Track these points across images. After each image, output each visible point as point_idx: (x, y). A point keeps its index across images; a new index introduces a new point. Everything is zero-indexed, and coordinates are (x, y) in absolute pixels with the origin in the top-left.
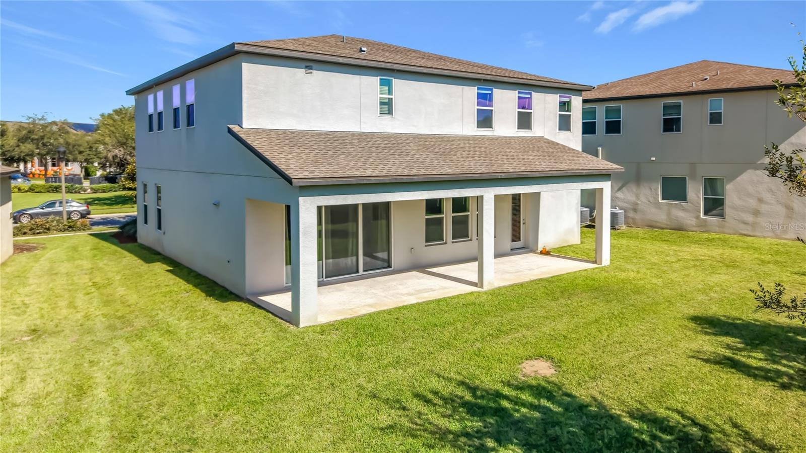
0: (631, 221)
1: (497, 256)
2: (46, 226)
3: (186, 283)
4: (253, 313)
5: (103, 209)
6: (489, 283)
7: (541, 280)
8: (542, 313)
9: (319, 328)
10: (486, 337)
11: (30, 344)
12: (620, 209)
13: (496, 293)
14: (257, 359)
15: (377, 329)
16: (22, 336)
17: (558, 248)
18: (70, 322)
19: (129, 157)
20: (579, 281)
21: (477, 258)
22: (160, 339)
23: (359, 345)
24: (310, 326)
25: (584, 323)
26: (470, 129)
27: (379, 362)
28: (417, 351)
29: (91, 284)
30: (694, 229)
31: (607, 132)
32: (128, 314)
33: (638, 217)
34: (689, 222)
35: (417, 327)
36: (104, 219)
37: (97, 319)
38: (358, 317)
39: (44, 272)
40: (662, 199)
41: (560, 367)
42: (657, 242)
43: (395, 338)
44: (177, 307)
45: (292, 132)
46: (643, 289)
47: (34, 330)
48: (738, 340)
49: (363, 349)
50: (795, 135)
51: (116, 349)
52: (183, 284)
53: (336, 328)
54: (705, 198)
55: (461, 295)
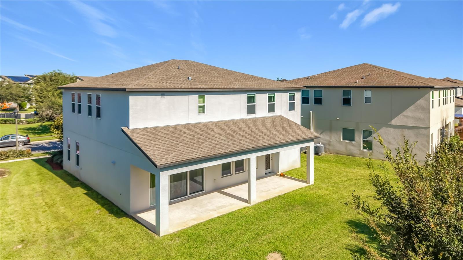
0: (327, 150)
1: (258, 178)
2: (7, 155)
3: (97, 204)
4: (135, 226)
5: (36, 137)
6: (254, 201)
7: (279, 197)
8: (278, 221)
9: (170, 236)
10: (251, 239)
11: (23, 250)
12: (322, 144)
13: (257, 207)
14: (141, 258)
15: (199, 237)
16: (17, 245)
17: (289, 171)
18: (40, 234)
19: (55, 115)
20: (298, 197)
21: (247, 181)
22: (90, 245)
23: (190, 248)
24: (165, 235)
25: (298, 227)
26: (244, 115)
27: (200, 258)
28: (218, 250)
29: (44, 204)
30: (359, 156)
31: (315, 104)
32: (69, 227)
33: (331, 148)
34: (356, 152)
35: (218, 234)
36: (37, 145)
37: (53, 231)
38: (188, 228)
39: (15, 194)
40: (343, 140)
41: (284, 257)
42: (339, 165)
43: (207, 242)
44: (95, 222)
45: (154, 128)
46: (328, 202)
47: (23, 241)
48: (367, 236)
49: (192, 250)
50: (405, 111)
51: (68, 253)
52: (96, 205)
53: (178, 236)
54: (363, 140)
55: (240, 209)
